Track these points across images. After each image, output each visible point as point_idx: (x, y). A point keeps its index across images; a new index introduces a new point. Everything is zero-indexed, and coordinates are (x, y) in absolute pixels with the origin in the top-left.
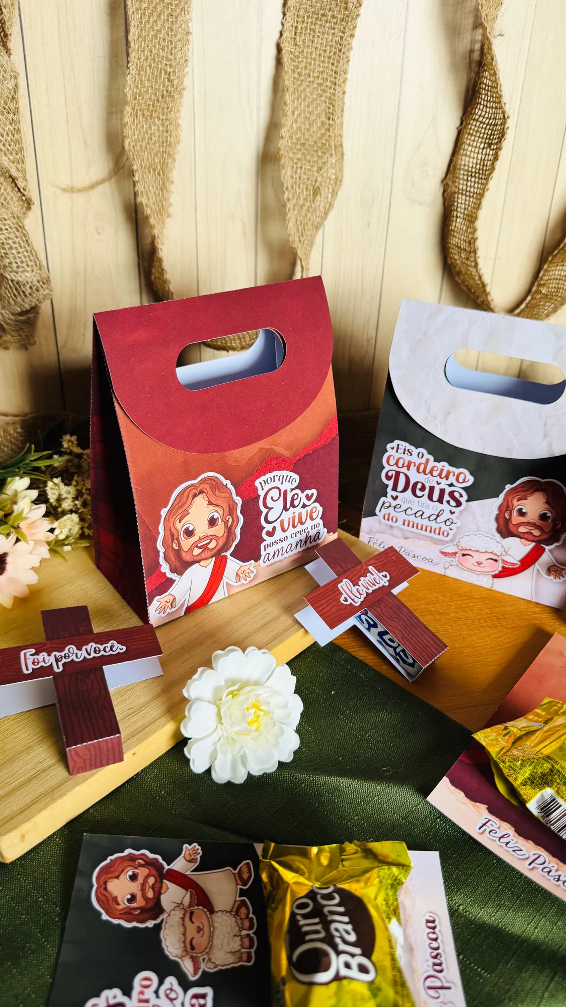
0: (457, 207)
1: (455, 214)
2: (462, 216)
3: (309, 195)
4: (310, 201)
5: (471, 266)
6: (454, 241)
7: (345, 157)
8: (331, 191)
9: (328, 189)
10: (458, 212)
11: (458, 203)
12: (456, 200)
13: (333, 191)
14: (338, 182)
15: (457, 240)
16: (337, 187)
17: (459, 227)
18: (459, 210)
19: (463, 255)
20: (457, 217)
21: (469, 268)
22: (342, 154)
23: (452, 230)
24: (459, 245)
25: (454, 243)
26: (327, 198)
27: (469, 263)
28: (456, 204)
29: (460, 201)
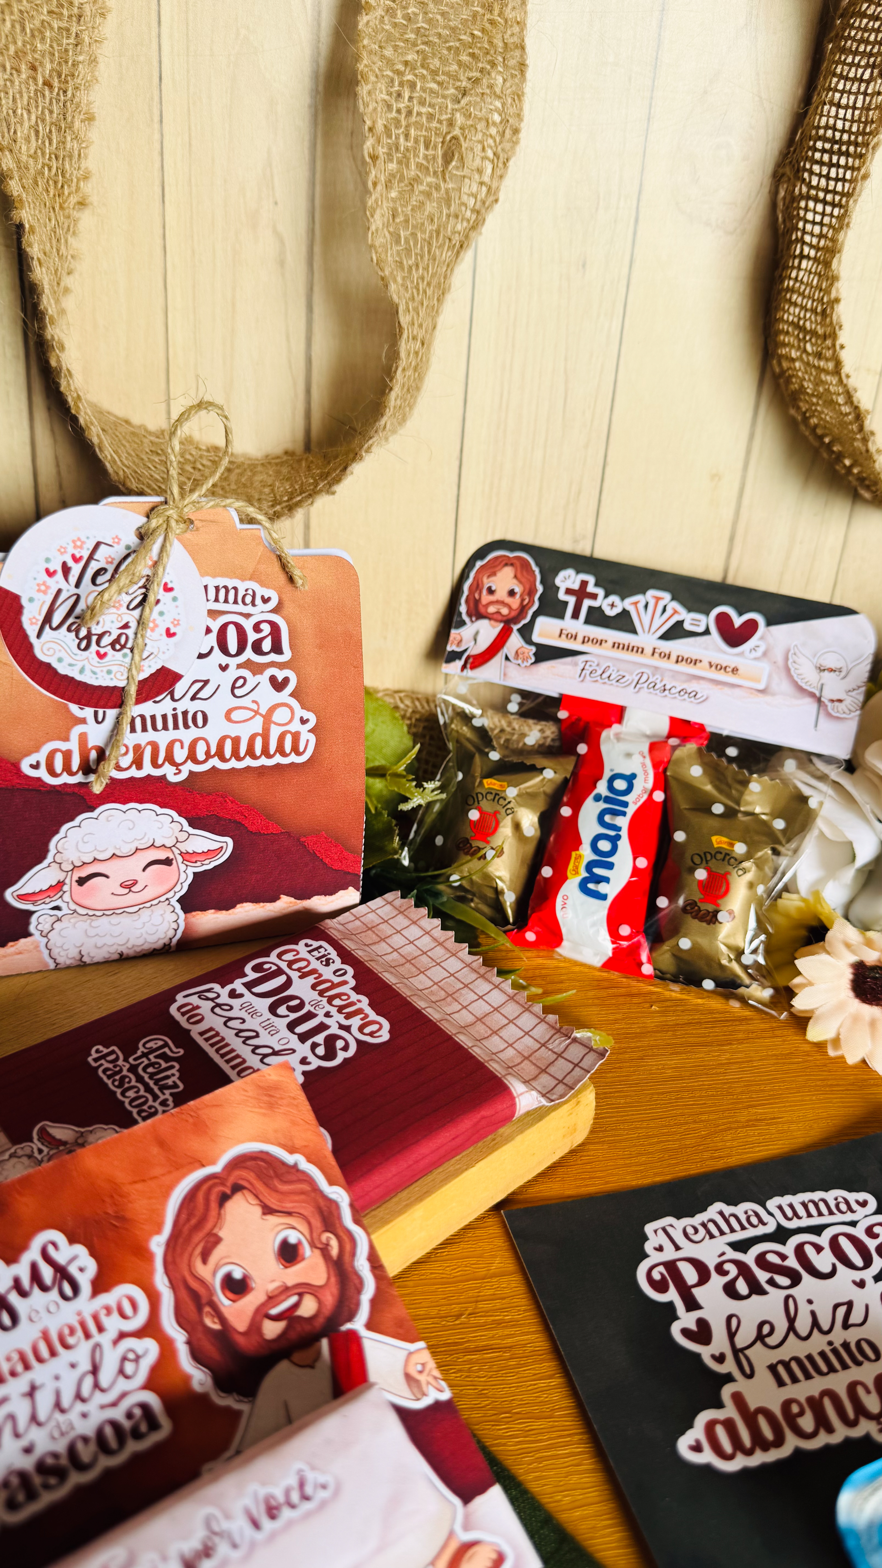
0: (804, 232)
1: (798, 252)
2: (813, 253)
3: (434, 158)
4: (435, 173)
5: (827, 372)
6: (791, 314)
7: (530, 74)
8: (490, 153)
9: (483, 149)
10: (804, 243)
11: (806, 221)
12: (802, 213)
13: (495, 154)
14: (508, 132)
15: (797, 310)
16: (507, 146)
17: (805, 280)
18: (807, 238)
19: (809, 347)
20: (802, 256)
21: (823, 377)
22: (522, 66)
23: (788, 289)
24: (801, 323)
25: (791, 318)
26: (480, 171)
27: (822, 364)
28: (801, 225)
29: (810, 216)
